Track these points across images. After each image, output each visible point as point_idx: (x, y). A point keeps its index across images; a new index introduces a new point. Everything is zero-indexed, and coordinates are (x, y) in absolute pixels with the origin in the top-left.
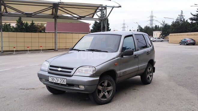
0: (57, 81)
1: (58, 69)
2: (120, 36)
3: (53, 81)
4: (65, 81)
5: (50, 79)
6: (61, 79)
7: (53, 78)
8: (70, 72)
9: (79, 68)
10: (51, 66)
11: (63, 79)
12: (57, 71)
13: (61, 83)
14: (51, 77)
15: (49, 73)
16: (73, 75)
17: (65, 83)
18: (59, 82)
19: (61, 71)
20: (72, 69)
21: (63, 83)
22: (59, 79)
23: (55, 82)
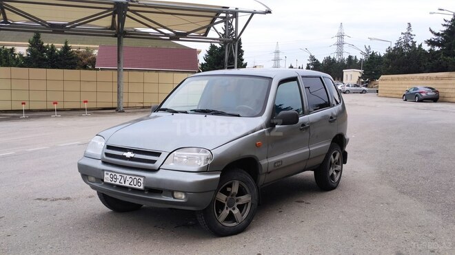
0: (122, 181)
1: (125, 154)
2: (268, 81)
3: (113, 182)
4: (142, 182)
5: (106, 176)
6: (133, 177)
7: (114, 174)
8: (154, 162)
9: (175, 152)
10: (109, 147)
11: (137, 178)
12: (124, 158)
13: (133, 186)
14: (110, 173)
15: (105, 163)
16: (159, 169)
17: (142, 187)
18: (127, 184)
19: (131, 159)
20: (158, 154)
21: (137, 187)
22: (128, 177)
23: (117, 183)
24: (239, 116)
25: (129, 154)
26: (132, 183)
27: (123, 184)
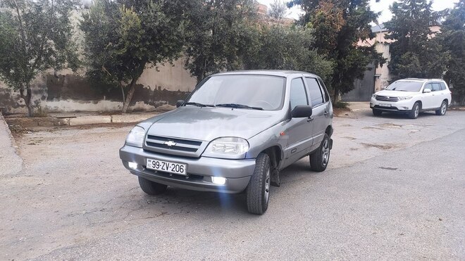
0: (165, 167)
1: (166, 143)
2: (282, 79)
3: (156, 168)
4: (184, 168)
5: (148, 163)
6: (176, 164)
7: (156, 161)
8: (195, 150)
9: (214, 141)
10: (150, 137)
11: (180, 165)
12: (166, 146)
13: (176, 172)
14: (152, 160)
15: (146, 150)
16: (200, 156)
17: (184, 173)
18: (170, 170)
19: (173, 147)
20: (199, 143)
21: (179, 173)
22: (171, 164)
23: (160, 169)
24: (261, 109)
25: (170, 143)
26: (174, 169)
27: (166, 170)
